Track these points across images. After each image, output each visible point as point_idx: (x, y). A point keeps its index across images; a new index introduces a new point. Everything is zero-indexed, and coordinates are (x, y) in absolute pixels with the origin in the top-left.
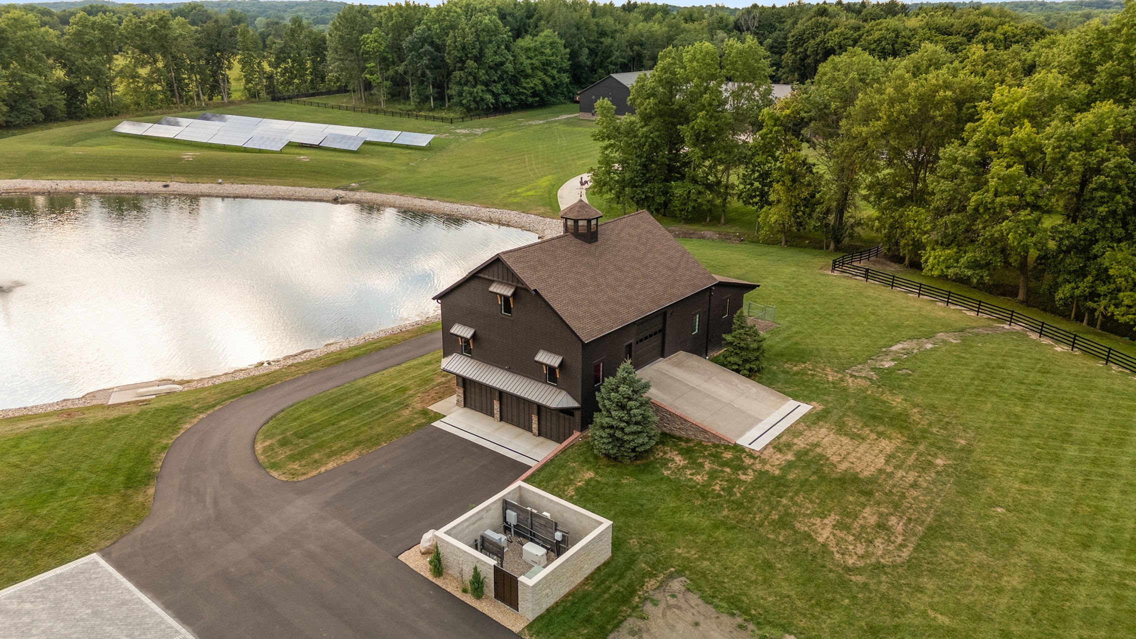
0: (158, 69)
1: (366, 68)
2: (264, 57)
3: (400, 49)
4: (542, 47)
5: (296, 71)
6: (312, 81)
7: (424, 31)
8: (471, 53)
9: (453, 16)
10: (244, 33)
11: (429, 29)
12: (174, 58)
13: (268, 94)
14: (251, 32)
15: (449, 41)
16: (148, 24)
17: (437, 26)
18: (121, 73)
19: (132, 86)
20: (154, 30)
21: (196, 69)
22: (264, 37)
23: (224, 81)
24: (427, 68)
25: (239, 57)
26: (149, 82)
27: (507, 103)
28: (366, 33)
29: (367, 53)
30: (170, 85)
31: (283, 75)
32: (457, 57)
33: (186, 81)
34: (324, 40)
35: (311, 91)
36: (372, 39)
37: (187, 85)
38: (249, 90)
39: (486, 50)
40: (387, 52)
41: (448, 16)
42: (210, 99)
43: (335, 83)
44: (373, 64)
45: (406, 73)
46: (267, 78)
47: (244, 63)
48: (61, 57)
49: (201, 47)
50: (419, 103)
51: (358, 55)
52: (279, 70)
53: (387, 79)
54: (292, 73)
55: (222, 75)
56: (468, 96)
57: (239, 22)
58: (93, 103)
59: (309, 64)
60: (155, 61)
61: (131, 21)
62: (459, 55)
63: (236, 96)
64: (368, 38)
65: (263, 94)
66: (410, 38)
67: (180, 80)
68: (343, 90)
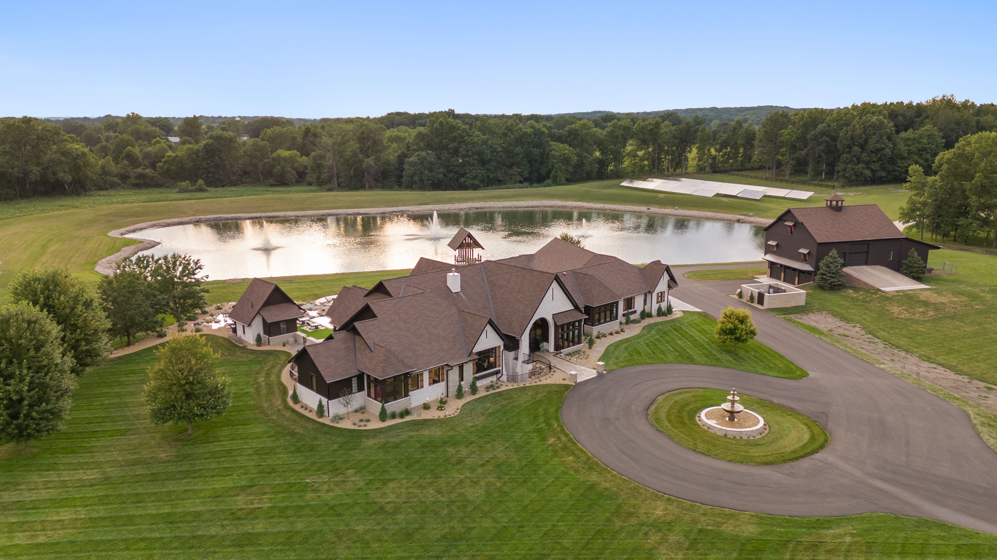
0: (649, 152)
1: (780, 152)
2: (713, 145)
3: (806, 140)
4: (921, 138)
5: (732, 154)
6: (741, 161)
7: (824, 127)
8: (858, 142)
9: (849, 117)
10: (703, 131)
11: (829, 126)
12: (659, 145)
13: (711, 168)
14: (708, 130)
15: (842, 134)
16: (649, 126)
17: (835, 124)
18: (629, 154)
19: (633, 162)
20: (651, 130)
21: (670, 152)
22: (715, 133)
23: (685, 160)
24: (823, 152)
25: (697, 145)
26: (642, 159)
27: (882, 177)
28: (783, 129)
29: (782, 142)
30: (654, 162)
31: (723, 156)
32: (846, 144)
33: (663, 160)
34: (754, 134)
35: (741, 168)
36: (786, 133)
37: (663, 162)
38: (699, 166)
39: (870, 140)
40: (796, 142)
41: (845, 117)
42: (675, 171)
43: (758, 163)
44: (785, 150)
45: (807, 155)
46: (712, 159)
47: (700, 149)
48: (600, 145)
49: (675, 139)
50: (813, 176)
51: (775, 144)
52: (721, 153)
53: (793, 159)
54: (729, 155)
55: (685, 156)
56: (851, 171)
57: (700, 123)
58: (611, 170)
59: (741, 150)
60: (648, 148)
61: (639, 124)
62: (848, 143)
63: (690, 170)
64: (784, 132)
65: (708, 169)
66: (813, 132)
67: (659, 159)
68: (761, 168)
